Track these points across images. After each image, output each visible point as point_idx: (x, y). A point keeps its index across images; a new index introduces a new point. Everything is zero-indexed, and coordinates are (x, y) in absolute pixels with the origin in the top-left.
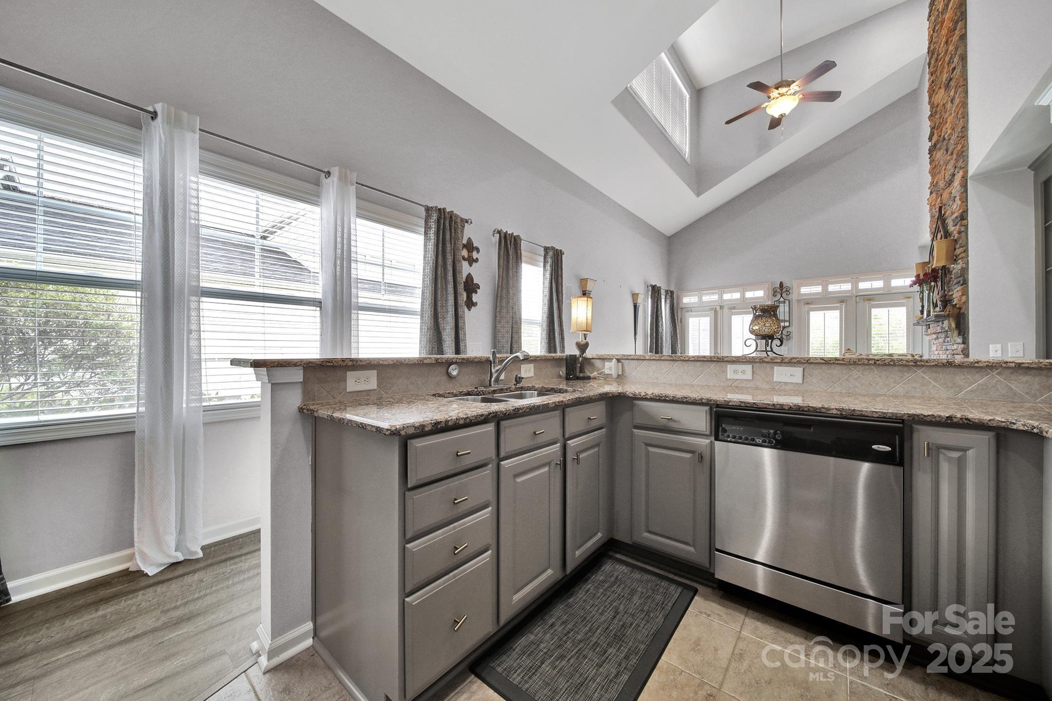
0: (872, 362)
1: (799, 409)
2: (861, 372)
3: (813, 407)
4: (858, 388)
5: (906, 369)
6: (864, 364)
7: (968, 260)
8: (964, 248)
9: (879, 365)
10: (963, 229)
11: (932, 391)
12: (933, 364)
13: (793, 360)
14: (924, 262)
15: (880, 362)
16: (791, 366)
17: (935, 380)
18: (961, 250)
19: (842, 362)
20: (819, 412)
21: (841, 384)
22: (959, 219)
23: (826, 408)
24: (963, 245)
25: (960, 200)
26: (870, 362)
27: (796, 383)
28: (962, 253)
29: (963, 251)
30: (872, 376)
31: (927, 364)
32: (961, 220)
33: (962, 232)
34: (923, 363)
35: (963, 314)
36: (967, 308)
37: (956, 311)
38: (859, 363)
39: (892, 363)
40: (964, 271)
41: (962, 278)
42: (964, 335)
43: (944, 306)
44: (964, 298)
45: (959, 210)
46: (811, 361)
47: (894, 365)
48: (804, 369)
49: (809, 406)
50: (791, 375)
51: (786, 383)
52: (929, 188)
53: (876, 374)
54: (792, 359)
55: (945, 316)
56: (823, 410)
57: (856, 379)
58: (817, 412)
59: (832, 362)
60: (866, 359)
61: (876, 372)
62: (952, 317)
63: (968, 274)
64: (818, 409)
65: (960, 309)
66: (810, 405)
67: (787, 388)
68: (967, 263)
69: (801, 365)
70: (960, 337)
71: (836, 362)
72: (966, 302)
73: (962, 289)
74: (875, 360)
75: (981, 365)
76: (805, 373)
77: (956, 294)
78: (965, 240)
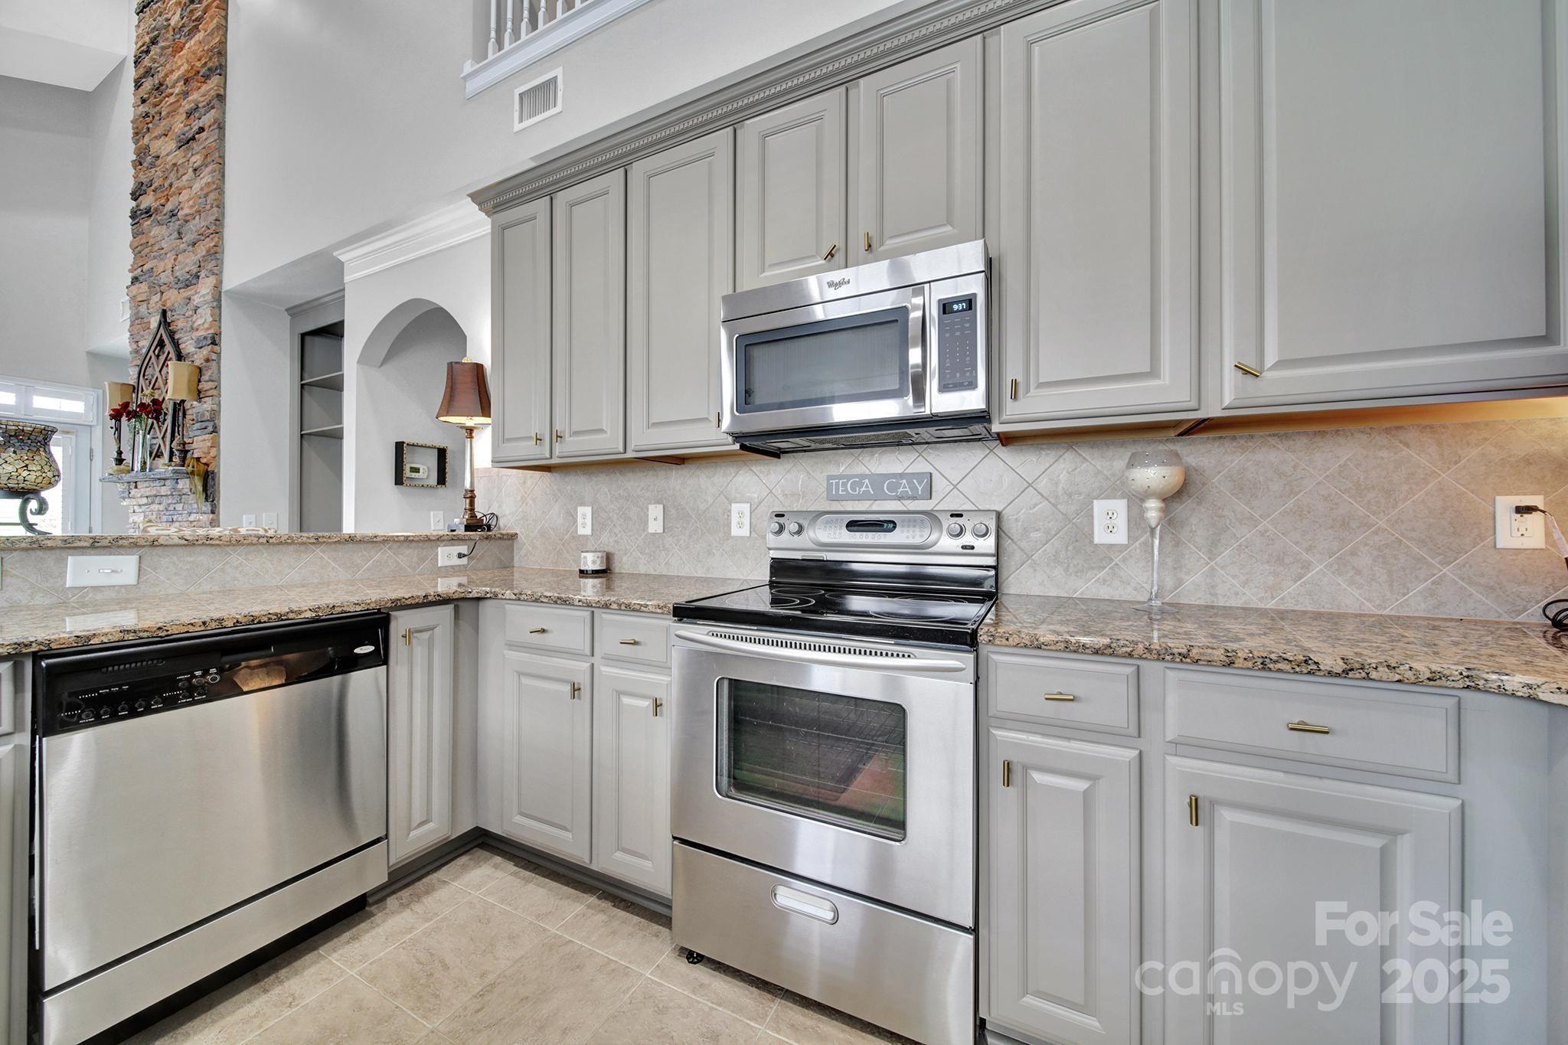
0: (264, 540)
1: (253, 620)
2: (243, 557)
3: (276, 614)
4: (239, 581)
5: (303, 548)
6: (252, 544)
7: (220, 401)
8: (216, 383)
9: (273, 544)
10: (214, 357)
11: (331, 574)
12: (336, 540)
13: (121, 542)
14: (124, 384)
15: (274, 540)
16: (111, 555)
17: (335, 560)
18: (211, 385)
19: (217, 542)
20: (285, 620)
21: (212, 578)
22: (210, 342)
23: (296, 611)
24: (212, 378)
25: (212, 316)
26: (261, 540)
27: (121, 586)
28: (212, 389)
29: (214, 387)
30: (259, 561)
31: (329, 541)
32: (212, 343)
33: (213, 360)
34: (325, 540)
35: (213, 472)
36: (218, 466)
37: (202, 468)
38: (245, 542)
39: (289, 541)
40: (215, 415)
41: (212, 423)
42: (212, 501)
43: (183, 459)
44: (213, 452)
45: (208, 329)
46: (161, 541)
47: (293, 543)
48: (140, 557)
49: (269, 614)
50: (113, 571)
51: (96, 589)
52: (130, 271)
53: (265, 558)
54: (117, 539)
55: (188, 473)
56: (291, 616)
57: (236, 568)
58: (282, 620)
59: (200, 542)
60: (256, 536)
61: (265, 555)
62: (198, 475)
63: (219, 419)
64: (284, 616)
65: (207, 465)
66: (271, 612)
67: (99, 597)
68: (219, 404)
69: (135, 550)
70: (208, 504)
71: (207, 542)
72: (216, 457)
73: (212, 438)
74: (267, 537)
75: (378, 539)
76: (142, 566)
77: (199, 445)
78: (216, 372)
